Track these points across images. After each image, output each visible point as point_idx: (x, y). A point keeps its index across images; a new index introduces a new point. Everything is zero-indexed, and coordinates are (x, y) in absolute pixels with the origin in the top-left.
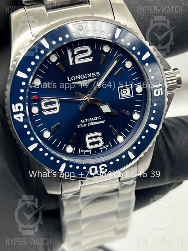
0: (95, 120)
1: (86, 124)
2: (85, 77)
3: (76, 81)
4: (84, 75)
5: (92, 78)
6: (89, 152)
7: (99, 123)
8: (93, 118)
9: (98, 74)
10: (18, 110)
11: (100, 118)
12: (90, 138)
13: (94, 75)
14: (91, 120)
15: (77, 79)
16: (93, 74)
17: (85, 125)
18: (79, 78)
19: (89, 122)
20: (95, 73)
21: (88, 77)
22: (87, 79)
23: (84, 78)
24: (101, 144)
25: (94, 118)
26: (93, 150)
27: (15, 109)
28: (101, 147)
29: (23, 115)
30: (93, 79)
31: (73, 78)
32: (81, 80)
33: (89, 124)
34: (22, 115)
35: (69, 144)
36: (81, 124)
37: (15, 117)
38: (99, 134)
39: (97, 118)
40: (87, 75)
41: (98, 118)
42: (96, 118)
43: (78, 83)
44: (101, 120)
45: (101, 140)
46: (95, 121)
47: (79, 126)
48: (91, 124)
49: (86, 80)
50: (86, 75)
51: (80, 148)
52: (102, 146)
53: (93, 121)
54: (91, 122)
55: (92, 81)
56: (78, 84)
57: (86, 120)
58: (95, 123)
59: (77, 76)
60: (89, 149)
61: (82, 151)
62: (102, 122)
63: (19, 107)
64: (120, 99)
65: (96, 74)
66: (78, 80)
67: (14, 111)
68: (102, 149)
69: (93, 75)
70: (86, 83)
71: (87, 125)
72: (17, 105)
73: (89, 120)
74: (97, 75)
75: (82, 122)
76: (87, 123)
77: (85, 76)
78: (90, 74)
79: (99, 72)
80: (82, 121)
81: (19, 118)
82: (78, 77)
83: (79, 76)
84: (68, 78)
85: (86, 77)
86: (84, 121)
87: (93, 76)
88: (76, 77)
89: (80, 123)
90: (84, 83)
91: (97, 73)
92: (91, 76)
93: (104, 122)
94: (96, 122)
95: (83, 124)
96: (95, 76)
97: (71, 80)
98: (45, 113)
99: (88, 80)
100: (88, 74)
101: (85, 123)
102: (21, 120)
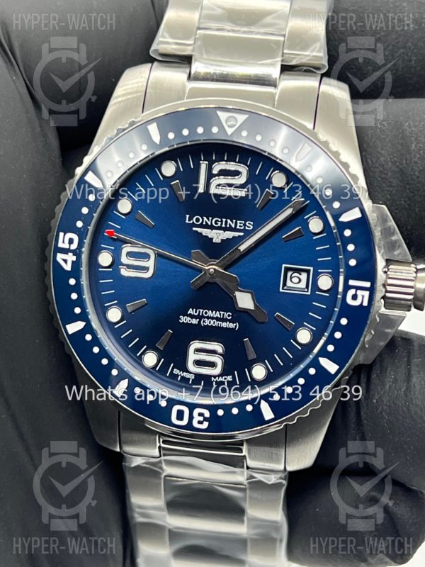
0: (217, 317)
1: (198, 320)
2: (222, 224)
3: (201, 226)
4: (220, 220)
5: (235, 230)
6: (189, 379)
7: (224, 325)
8: (214, 312)
9: (250, 225)
10: (66, 246)
11: (229, 316)
12: (198, 351)
13: (240, 226)
14: (210, 313)
15: (204, 223)
16: (238, 222)
17: (195, 321)
18: (209, 223)
19: (205, 317)
20: (243, 222)
21: (228, 226)
22: (225, 229)
23: (219, 225)
24: (218, 370)
25: (218, 312)
26: (199, 378)
27: (63, 242)
28: (215, 377)
29: (74, 258)
30: (237, 234)
31: (198, 220)
32: (212, 227)
33: (204, 321)
34: (71, 258)
35: (152, 347)
36: (188, 315)
37: (60, 257)
38: (219, 347)
39: (223, 315)
40: (226, 222)
41: (226, 315)
42: (220, 314)
43: (205, 232)
44: (230, 321)
45: (218, 361)
46: (217, 319)
47: (183, 319)
48: (207, 322)
49: (222, 231)
50: (224, 220)
51: (172, 365)
52: (219, 376)
53: (213, 318)
54: (208, 318)
55: (234, 237)
56: (204, 234)
57: (201, 310)
58: (217, 323)
59: (205, 218)
60: (190, 373)
61: (176, 371)
62: (232, 326)
63: (71, 241)
64: (281, 290)
65: (245, 225)
66: (206, 226)
67: (60, 245)
68: (216, 382)
69: (238, 224)
70: (220, 238)
71: (199, 322)
72: (69, 235)
73: (206, 313)
74: (247, 228)
75: (190, 311)
76: (200, 317)
77: (222, 221)
78: (234, 221)
79: (252, 223)
80: (191, 309)
81: (65, 261)
82: (208, 220)
83: (210, 218)
84: (188, 216)
85: (223, 226)
86: (196, 312)
87: (238, 227)
88: (203, 219)
89: (185, 314)
90: (217, 236)
91: (247, 224)
92: (233, 226)
93: (236, 326)
94: (220, 323)
95: (192, 316)
96: (243, 228)
97: (191, 222)
98: (125, 272)
99: (226, 232)
100: (229, 221)
101: (195, 317)
102: (68, 267)
